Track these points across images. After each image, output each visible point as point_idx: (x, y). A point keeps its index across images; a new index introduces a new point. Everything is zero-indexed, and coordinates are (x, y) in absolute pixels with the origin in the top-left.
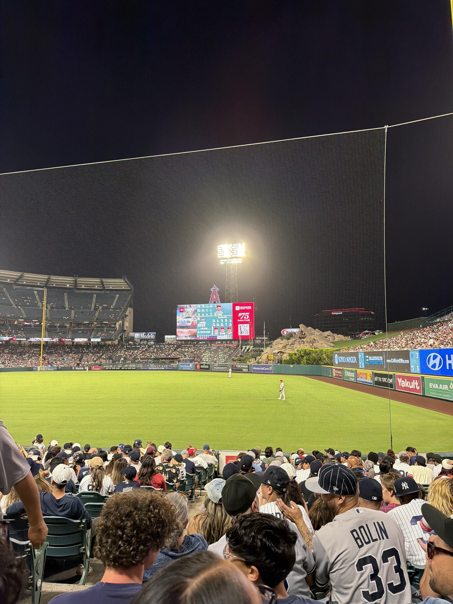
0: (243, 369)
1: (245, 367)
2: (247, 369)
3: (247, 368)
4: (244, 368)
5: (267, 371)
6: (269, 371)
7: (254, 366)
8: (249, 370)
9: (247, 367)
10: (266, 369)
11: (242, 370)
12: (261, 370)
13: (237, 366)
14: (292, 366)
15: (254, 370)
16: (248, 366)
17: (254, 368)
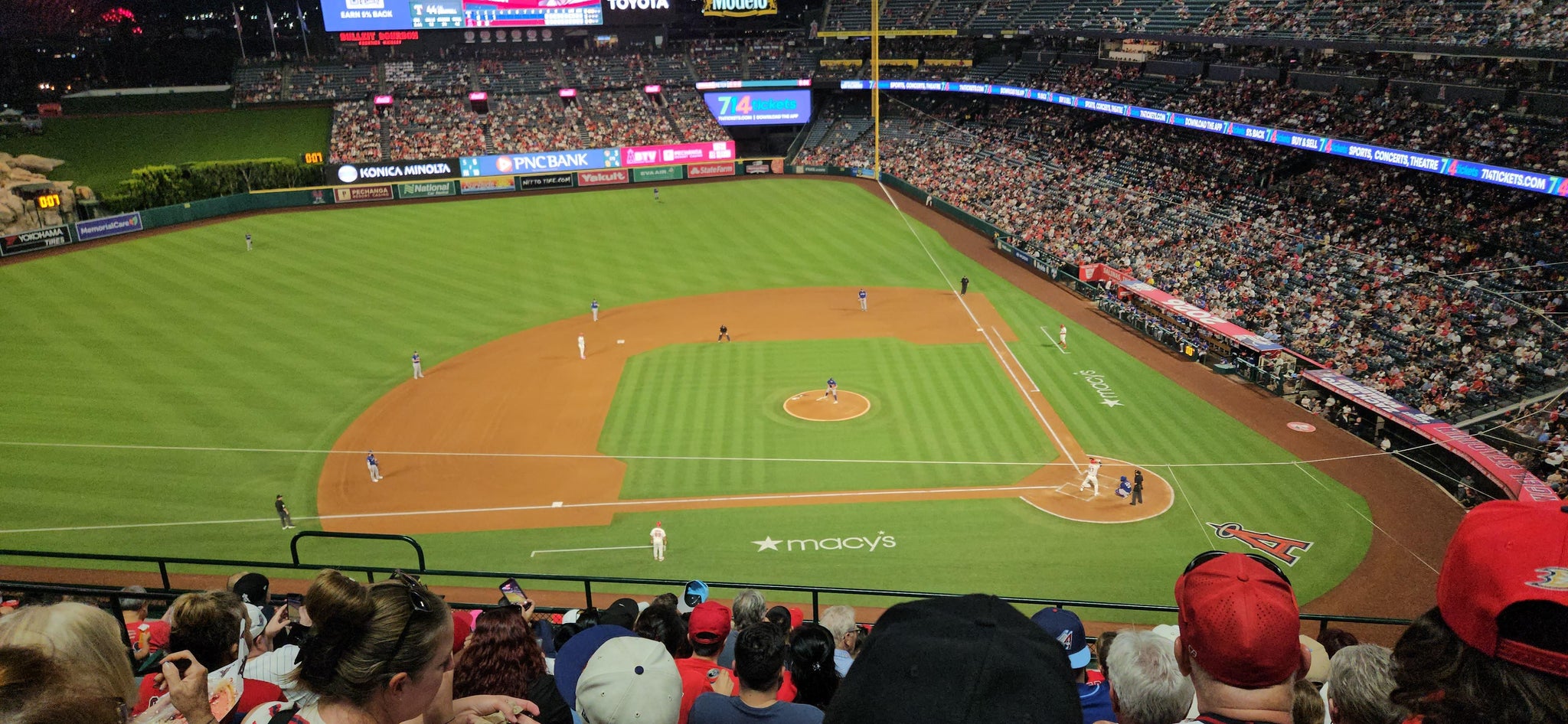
0: (47, 241)
1: (51, 234)
2: (62, 239)
3: (60, 235)
4: (48, 237)
5: (125, 228)
6: (131, 227)
7: (80, 226)
8: (67, 239)
9: (59, 230)
10: (121, 225)
11: (44, 244)
12: (104, 232)
13: (22, 238)
14: (187, 205)
15: (85, 235)
16: (64, 229)
17: (84, 231)
